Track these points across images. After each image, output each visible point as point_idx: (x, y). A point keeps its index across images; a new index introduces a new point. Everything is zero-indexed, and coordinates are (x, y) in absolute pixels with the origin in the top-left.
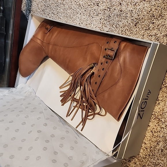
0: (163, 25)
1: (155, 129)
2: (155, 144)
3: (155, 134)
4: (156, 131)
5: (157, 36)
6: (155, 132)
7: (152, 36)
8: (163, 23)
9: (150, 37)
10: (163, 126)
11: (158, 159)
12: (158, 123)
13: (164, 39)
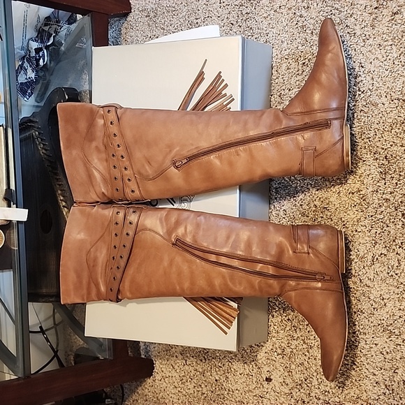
0: (368, 175)
1: (387, 348)
2: (391, 373)
3: (387, 357)
4: (388, 351)
5: (361, 193)
6: (387, 353)
7: (353, 193)
8: (368, 172)
9: (351, 195)
10: (399, 341)
11: (401, 398)
12: (390, 337)
13: (374, 198)
